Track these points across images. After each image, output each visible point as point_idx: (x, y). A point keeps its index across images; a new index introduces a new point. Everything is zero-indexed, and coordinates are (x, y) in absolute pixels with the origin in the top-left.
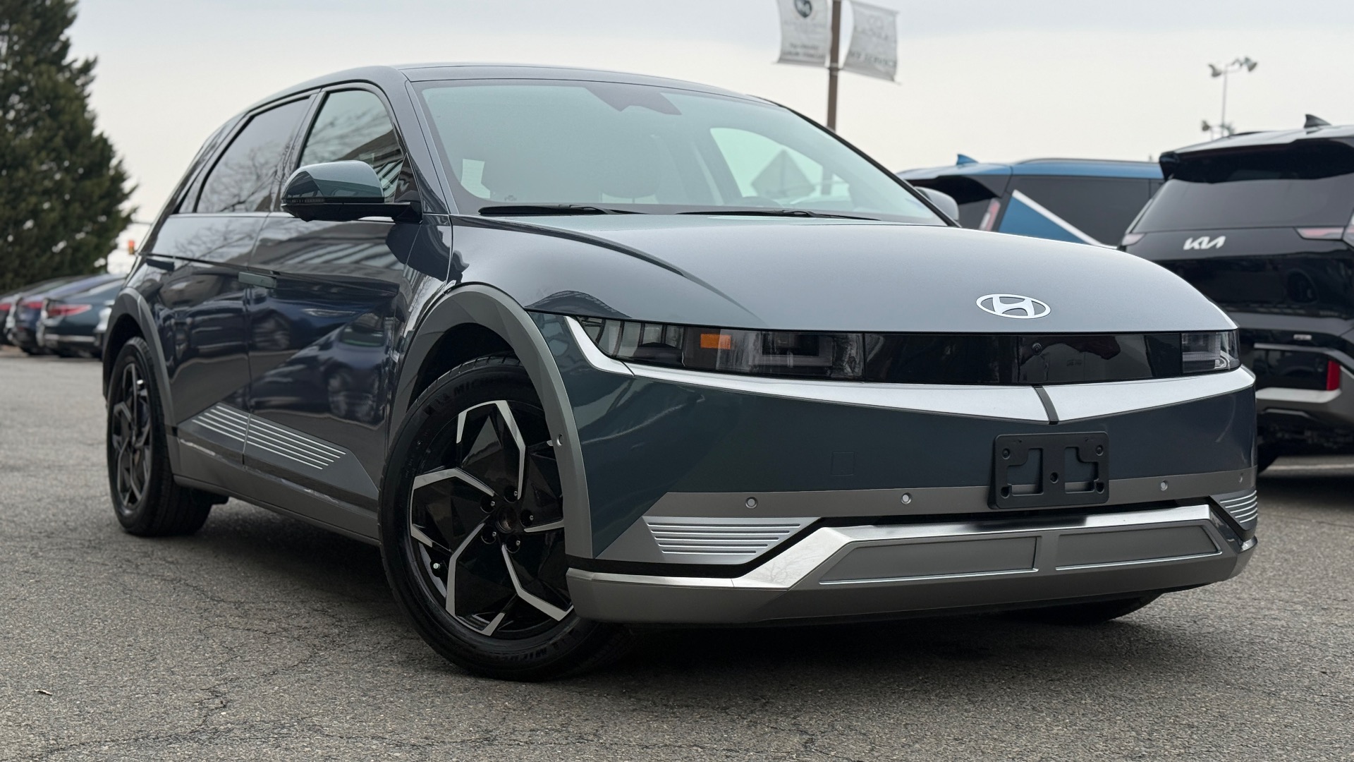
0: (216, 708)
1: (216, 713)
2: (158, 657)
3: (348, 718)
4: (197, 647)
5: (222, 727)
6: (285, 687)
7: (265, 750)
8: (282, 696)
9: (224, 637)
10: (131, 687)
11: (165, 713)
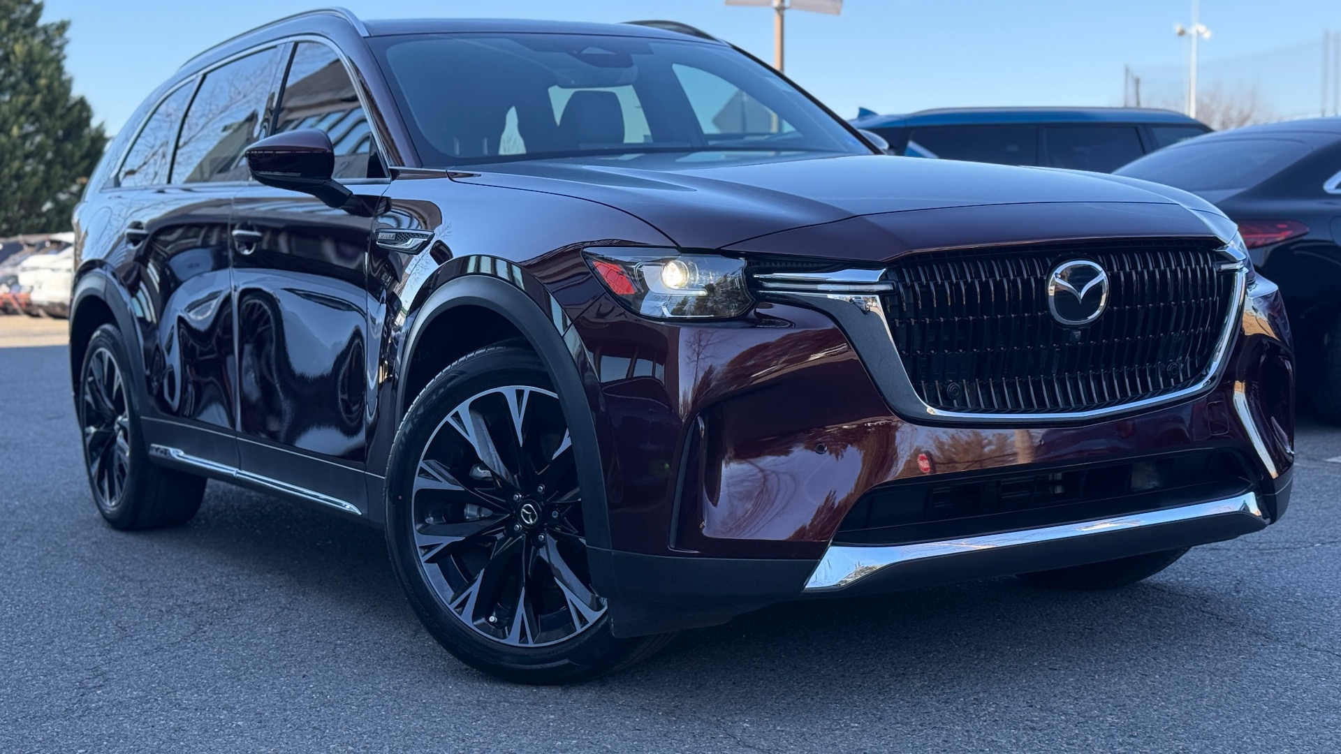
0: (95, 687)
1: (92, 692)
2: (56, 640)
3: (208, 691)
4: (94, 628)
5: (93, 705)
6: (162, 664)
7: (124, 725)
8: (157, 673)
9: (121, 617)
10: (24, 669)
11: (48, 694)
